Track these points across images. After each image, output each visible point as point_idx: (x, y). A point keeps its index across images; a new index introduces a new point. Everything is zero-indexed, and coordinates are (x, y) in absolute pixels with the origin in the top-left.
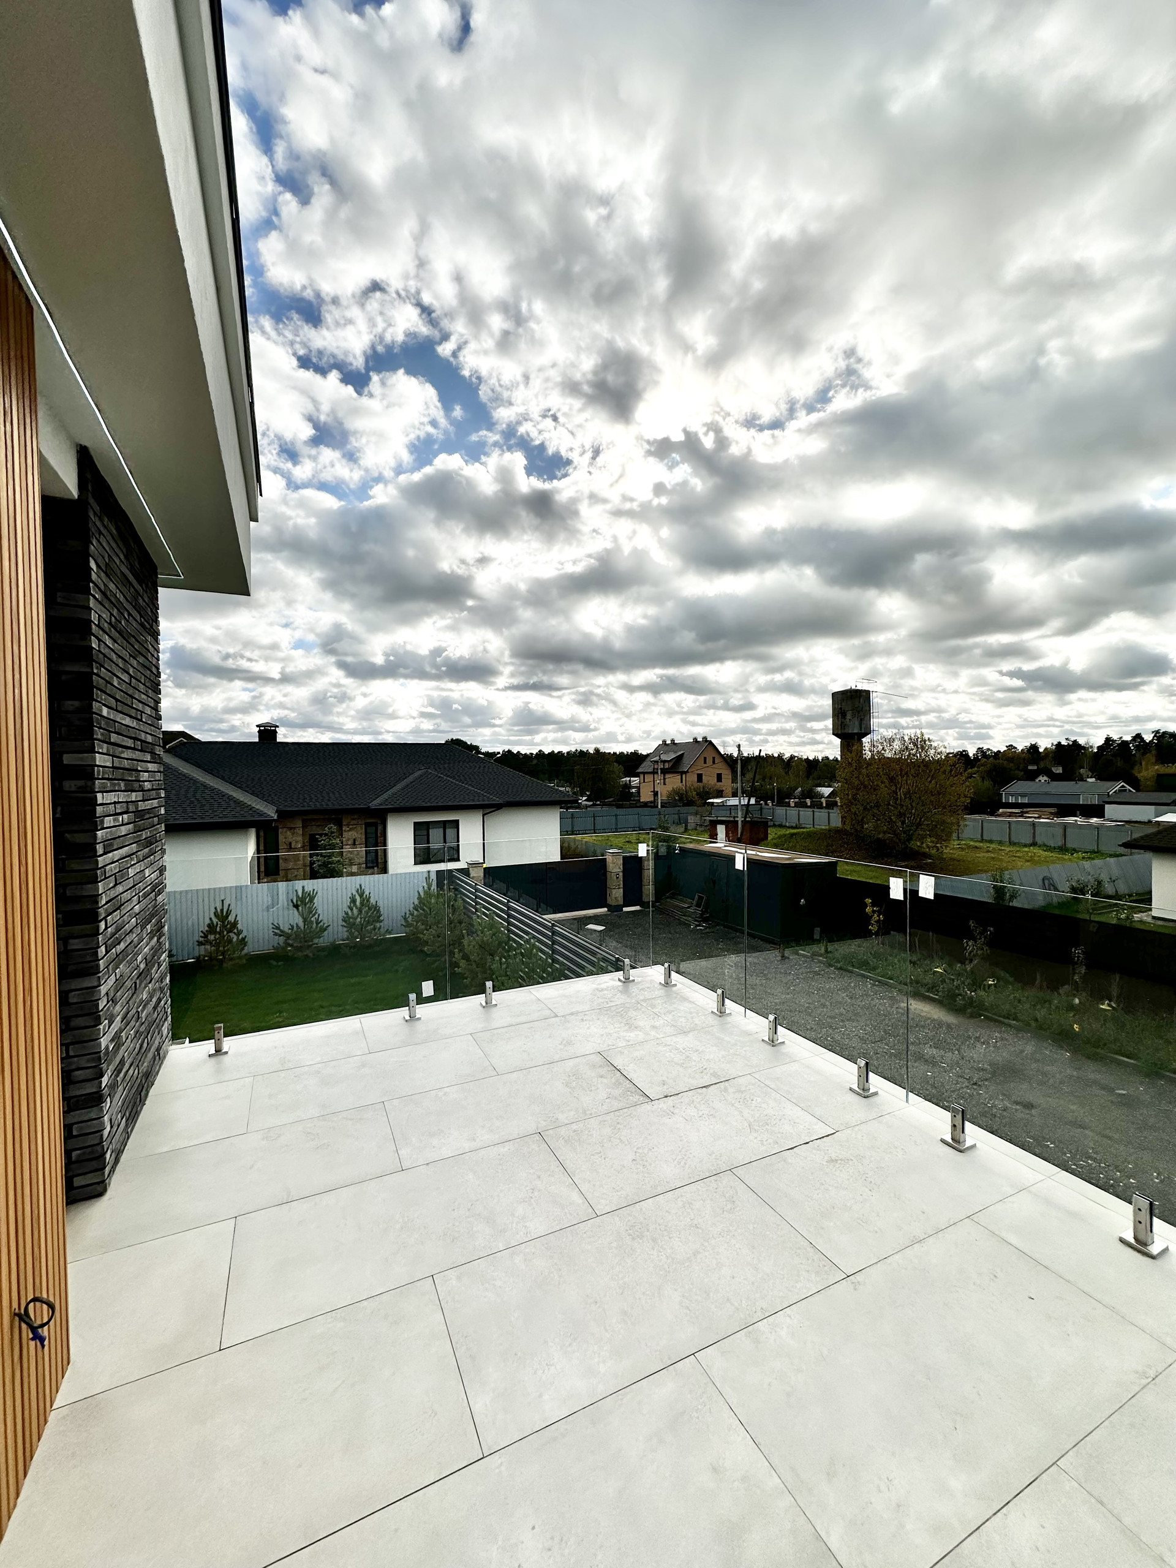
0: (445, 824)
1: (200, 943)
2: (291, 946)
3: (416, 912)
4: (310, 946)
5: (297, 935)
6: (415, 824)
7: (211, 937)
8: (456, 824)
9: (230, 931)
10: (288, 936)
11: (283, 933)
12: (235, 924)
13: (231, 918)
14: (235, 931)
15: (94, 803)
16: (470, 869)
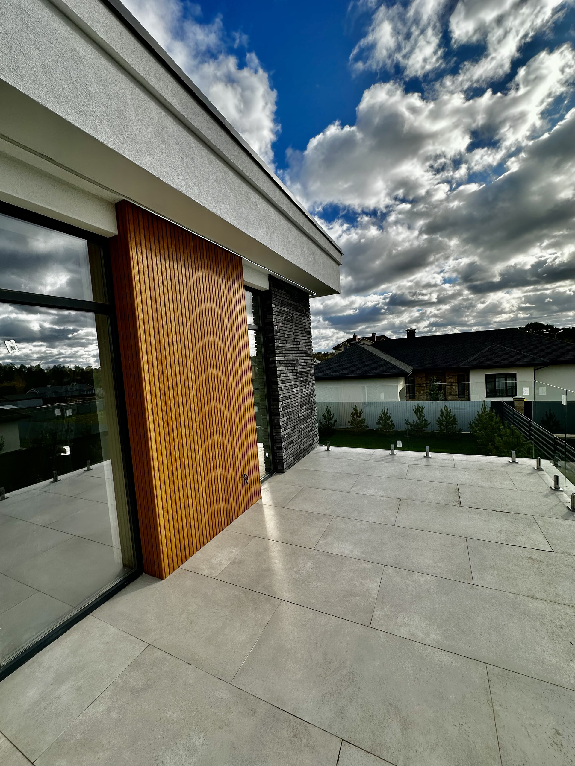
0: (506, 376)
1: (377, 424)
2: (414, 430)
3: (476, 422)
4: (422, 431)
5: (415, 426)
6: (486, 375)
7: (381, 422)
8: (514, 376)
9: (388, 420)
10: (411, 425)
11: (410, 424)
12: (390, 417)
13: (388, 414)
14: (390, 420)
15: (276, 370)
16: (515, 402)
